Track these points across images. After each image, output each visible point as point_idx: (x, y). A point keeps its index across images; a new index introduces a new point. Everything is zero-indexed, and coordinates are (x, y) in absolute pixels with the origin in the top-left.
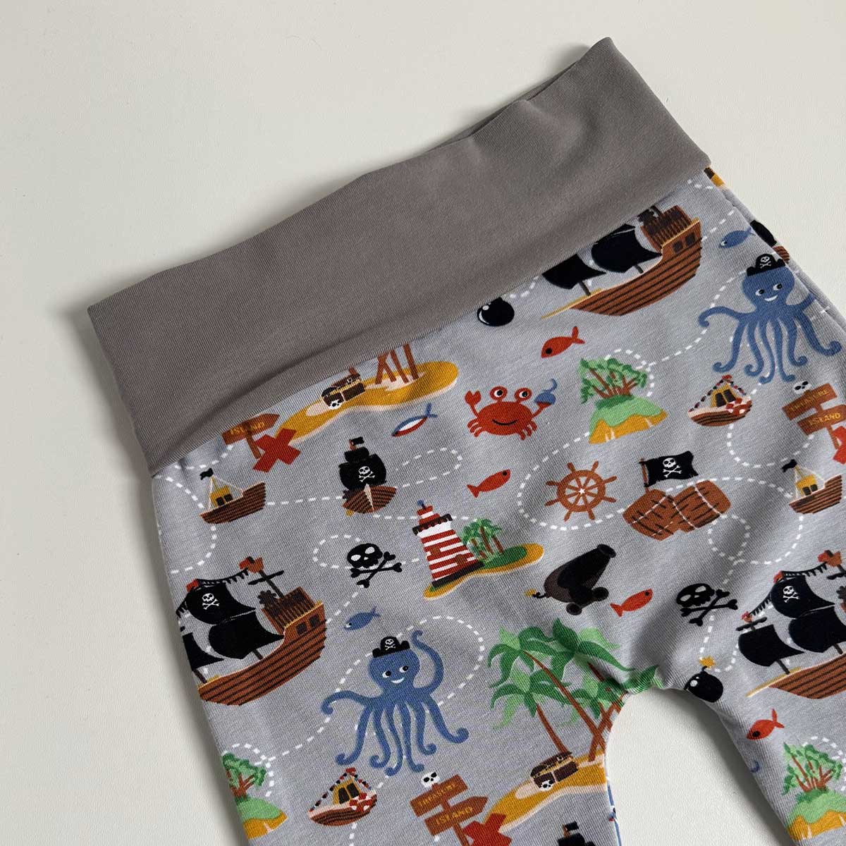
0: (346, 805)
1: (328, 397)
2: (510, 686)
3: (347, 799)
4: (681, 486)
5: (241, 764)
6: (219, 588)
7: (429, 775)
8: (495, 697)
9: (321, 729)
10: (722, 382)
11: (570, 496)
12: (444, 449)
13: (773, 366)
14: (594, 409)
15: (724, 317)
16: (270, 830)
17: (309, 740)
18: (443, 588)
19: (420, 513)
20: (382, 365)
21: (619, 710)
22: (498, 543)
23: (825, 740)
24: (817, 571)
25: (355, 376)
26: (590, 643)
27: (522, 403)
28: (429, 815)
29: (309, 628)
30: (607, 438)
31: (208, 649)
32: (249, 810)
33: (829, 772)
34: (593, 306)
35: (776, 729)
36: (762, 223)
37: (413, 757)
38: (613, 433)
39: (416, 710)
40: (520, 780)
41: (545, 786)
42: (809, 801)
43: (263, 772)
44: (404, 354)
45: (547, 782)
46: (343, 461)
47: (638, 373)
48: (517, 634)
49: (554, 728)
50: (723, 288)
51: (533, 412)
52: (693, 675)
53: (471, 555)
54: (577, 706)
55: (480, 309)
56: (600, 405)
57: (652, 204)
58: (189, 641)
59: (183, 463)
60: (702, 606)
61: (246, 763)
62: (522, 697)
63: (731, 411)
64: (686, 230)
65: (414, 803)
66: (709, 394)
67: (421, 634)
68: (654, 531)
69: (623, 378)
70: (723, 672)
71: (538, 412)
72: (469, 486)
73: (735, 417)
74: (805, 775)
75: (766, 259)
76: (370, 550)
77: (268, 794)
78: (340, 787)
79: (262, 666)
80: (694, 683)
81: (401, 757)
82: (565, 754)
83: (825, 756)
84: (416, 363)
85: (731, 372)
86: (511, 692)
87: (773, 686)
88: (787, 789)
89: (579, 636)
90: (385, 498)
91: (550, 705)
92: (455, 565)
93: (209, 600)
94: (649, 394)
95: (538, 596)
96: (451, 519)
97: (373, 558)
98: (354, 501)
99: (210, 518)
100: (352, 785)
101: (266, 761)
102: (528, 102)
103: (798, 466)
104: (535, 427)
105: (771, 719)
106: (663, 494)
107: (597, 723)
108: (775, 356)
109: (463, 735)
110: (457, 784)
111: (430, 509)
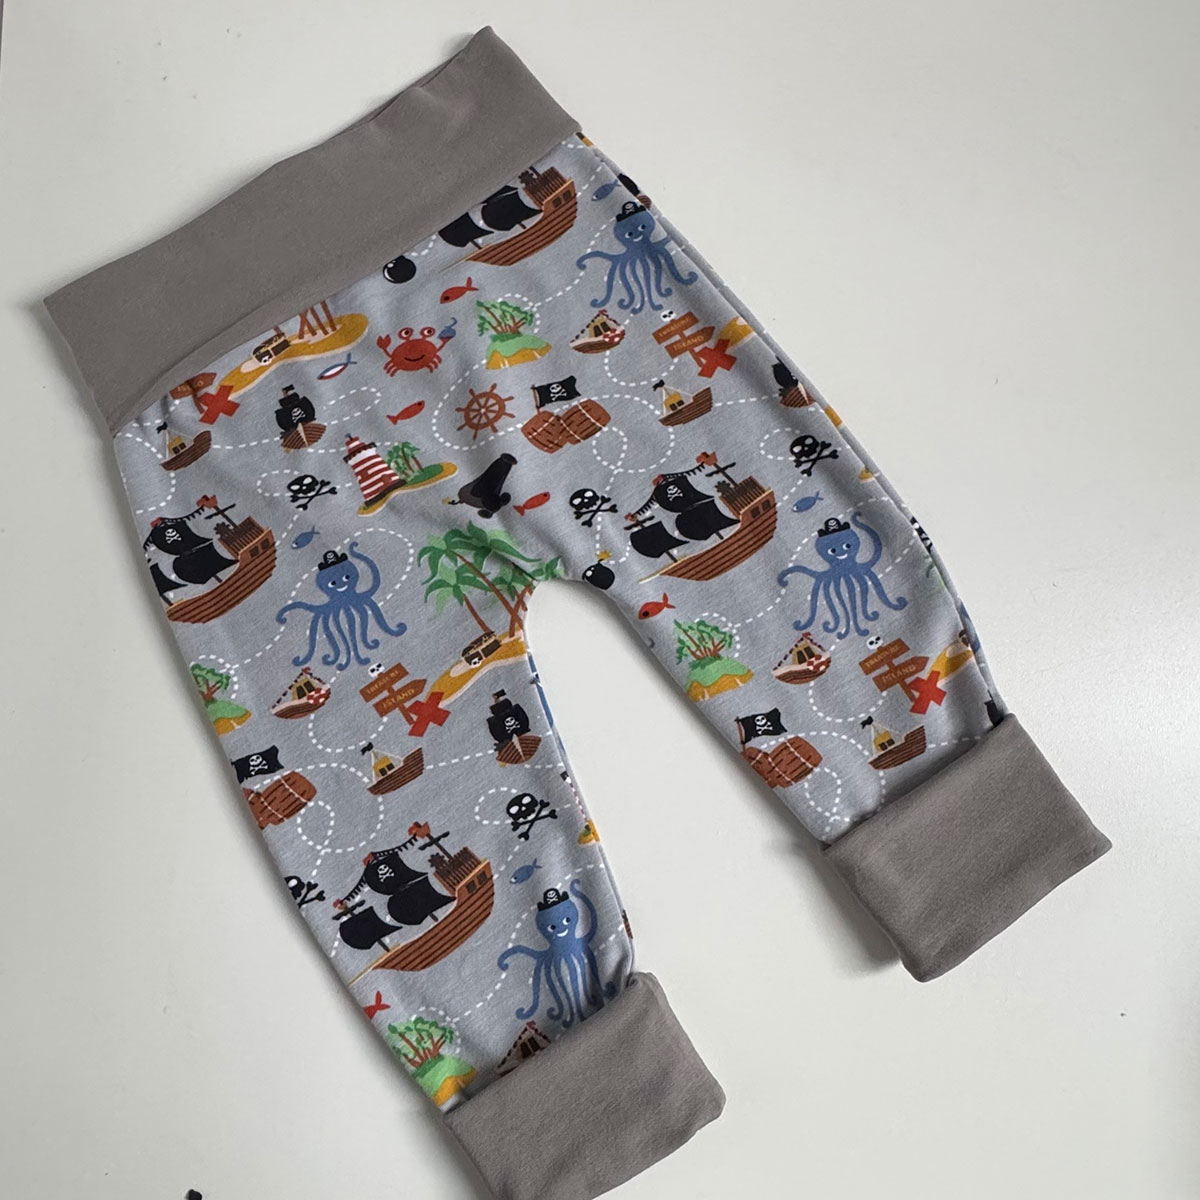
0: (304, 700)
1: (259, 354)
2: (440, 581)
3: (305, 695)
4: (567, 406)
5: (208, 672)
6: (180, 525)
7: (374, 666)
8: (429, 591)
9: (278, 637)
10: (598, 315)
11: (475, 417)
12: (364, 388)
13: (643, 297)
14: (489, 341)
15: (599, 260)
16: (237, 727)
17: (268, 648)
18: (374, 506)
19: (348, 444)
20: (304, 322)
21: (531, 593)
22: (418, 463)
23: (716, 615)
24: (696, 471)
25: (280, 335)
26: (498, 541)
27: (428, 339)
28: (377, 700)
29: (261, 551)
30: (502, 365)
31: (173, 577)
32: (217, 711)
33: (721, 642)
34: (486, 257)
35: (665, 609)
36: (628, 175)
37: (360, 653)
38: (506, 362)
39: (358, 611)
40: (452, 662)
41: (475, 663)
42: (703, 667)
43: (228, 678)
44: (322, 310)
45: (476, 660)
46: (279, 407)
47: (526, 313)
48: (442, 537)
49: (478, 613)
50: (598, 234)
51: (438, 346)
52: (588, 566)
53: (394, 475)
54: (497, 592)
55: (386, 266)
56: (494, 339)
57: (529, 165)
58: (155, 569)
59: (139, 420)
60: (591, 509)
61: (212, 671)
62: (451, 589)
63: (607, 340)
64: (562, 188)
65: (362, 692)
66: (588, 327)
67: (356, 544)
68: (545, 446)
69: (513, 318)
70: (618, 564)
71: (441, 347)
72: (389, 417)
73: (611, 345)
74: (698, 646)
75: (630, 206)
76: (308, 481)
77: (233, 696)
78: (297, 685)
79: (222, 589)
80: (589, 573)
81: (349, 653)
82: (489, 634)
83: (716, 629)
84: (333, 316)
85: (606, 307)
86: (439, 587)
87: (663, 574)
88: (680, 658)
89: (489, 535)
90: (315, 434)
91: (474, 594)
92: (381, 484)
93: (172, 535)
94: (536, 331)
95: (453, 503)
96: (375, 446)
97: (311, 487)
98: (291, 442)
99: (168, 466)
100: (308, 682)
101: (230, 669)
102: (421, 89)
103: (665, 386)
104: (440, 361)
105: (662, 601)
106: (552, 415)
107: (513, 605)
108: (644, 289)
109: (402, 628)
110: (399, 671)
111: (357, 439)
